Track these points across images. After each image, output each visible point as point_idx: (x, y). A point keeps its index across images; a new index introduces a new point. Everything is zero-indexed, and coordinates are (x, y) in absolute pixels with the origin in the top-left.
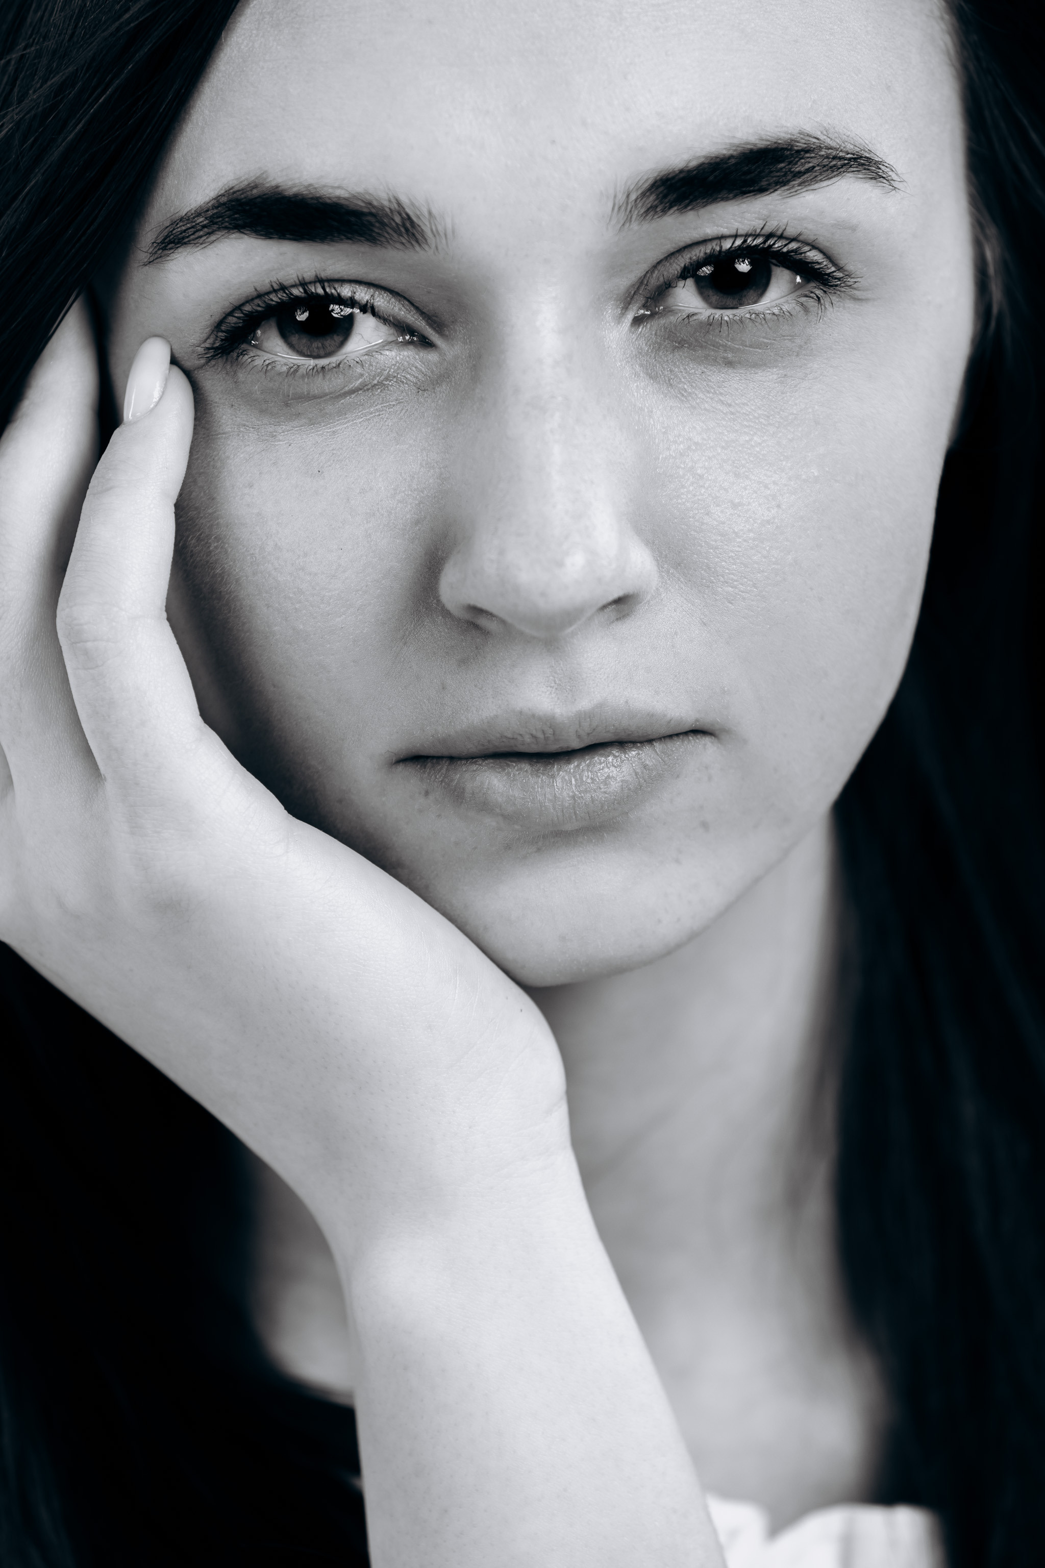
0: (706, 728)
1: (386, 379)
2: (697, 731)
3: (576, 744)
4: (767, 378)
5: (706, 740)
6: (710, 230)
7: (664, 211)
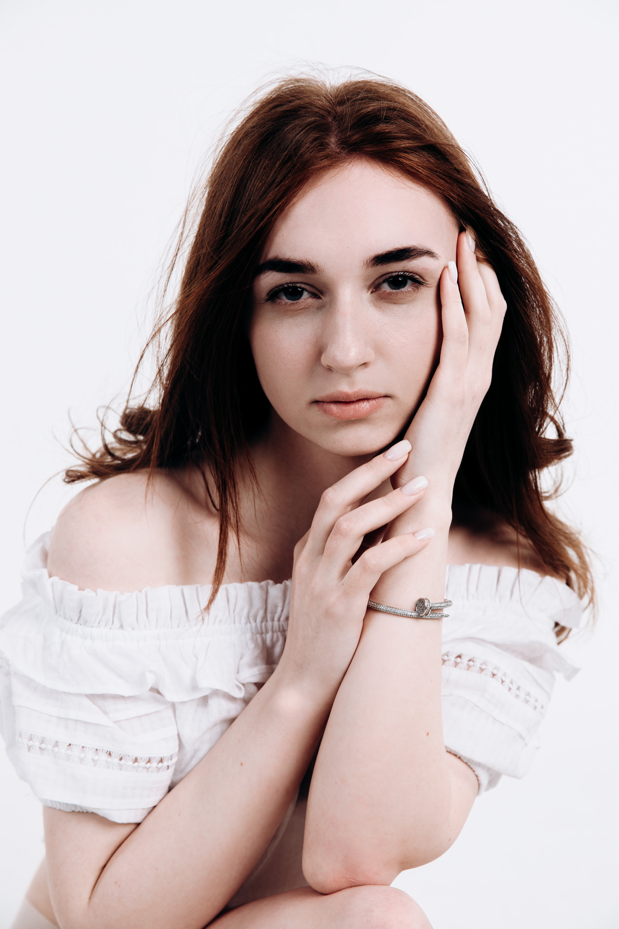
0: (389, 395)
1: (309, 306)
2: (386, 396)
3: (354, 400)
4: (404, 307)
5: (389, 399)
6: (390, 270)
7: (377, 265)
